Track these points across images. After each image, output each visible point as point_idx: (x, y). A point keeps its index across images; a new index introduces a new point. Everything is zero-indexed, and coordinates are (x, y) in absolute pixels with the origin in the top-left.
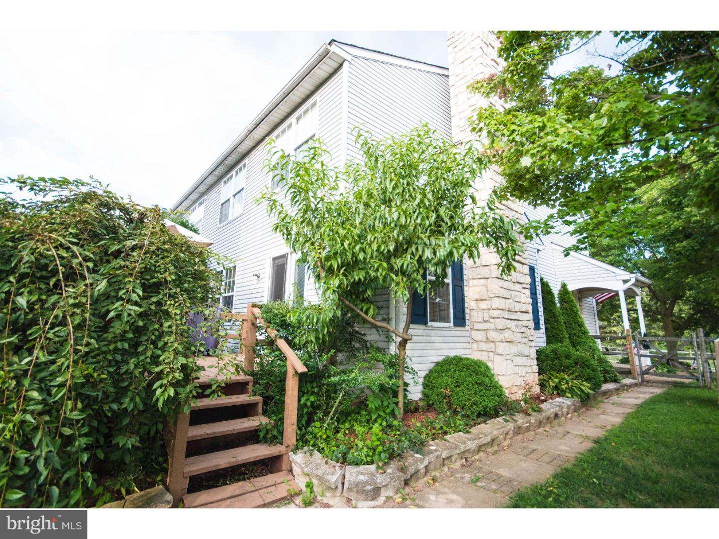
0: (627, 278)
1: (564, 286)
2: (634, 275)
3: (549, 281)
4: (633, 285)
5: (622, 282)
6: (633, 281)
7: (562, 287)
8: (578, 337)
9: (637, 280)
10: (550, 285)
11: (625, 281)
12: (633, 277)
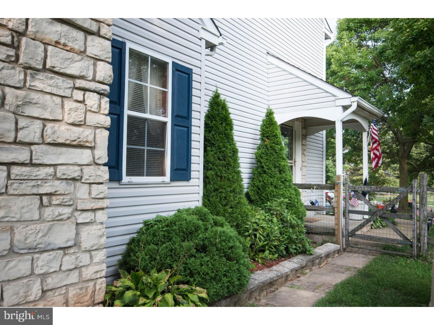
0: (346, 103)
1: (270, 114)
2: (356, 99)
3: (228, 99)
4: (354, 113)
5: (341, 108)
6: (354, 107)
7: (267, 116)
8: (275, 187)
9: (359, 106)
10: (229, 105)
11: (345, 108)
12: (354, 101)
